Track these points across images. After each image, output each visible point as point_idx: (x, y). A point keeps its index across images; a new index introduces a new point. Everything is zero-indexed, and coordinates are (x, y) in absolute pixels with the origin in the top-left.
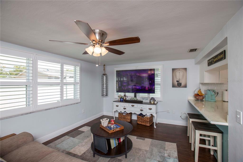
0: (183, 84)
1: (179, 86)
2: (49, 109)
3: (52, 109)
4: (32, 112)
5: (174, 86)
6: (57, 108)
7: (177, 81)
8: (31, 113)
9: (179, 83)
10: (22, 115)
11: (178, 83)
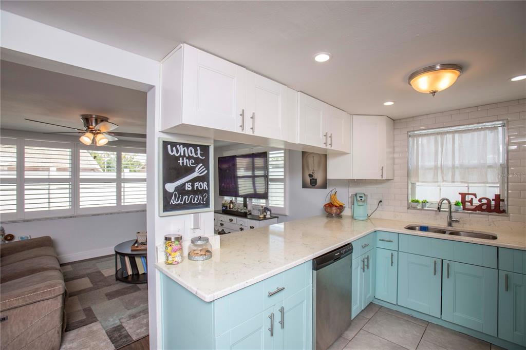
0: (319, 182)
1: (313, 186)
2: (98, 215)
3: (102, 214)
4: (74, 217)
5: (304, 186)
6: (111, 214)
7: (310, 176)
8: (71, 217)
9: (313, 179)
10: (60, 218)
11: (311, 178)
